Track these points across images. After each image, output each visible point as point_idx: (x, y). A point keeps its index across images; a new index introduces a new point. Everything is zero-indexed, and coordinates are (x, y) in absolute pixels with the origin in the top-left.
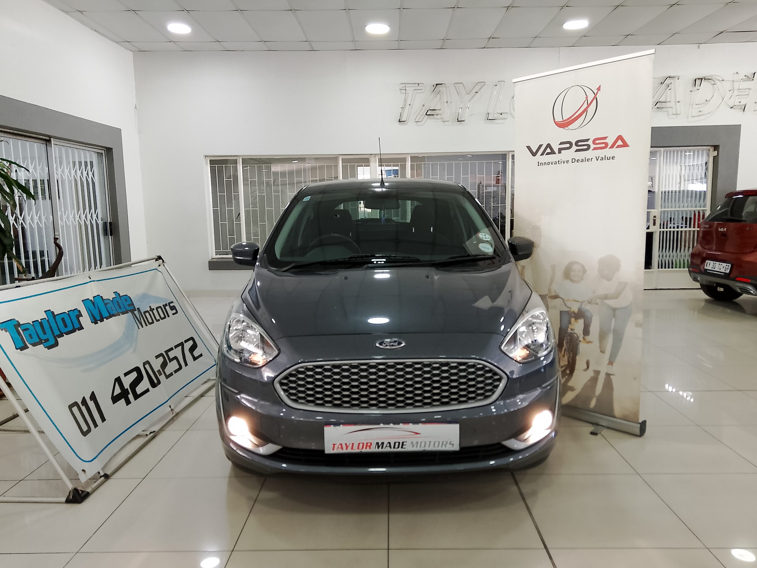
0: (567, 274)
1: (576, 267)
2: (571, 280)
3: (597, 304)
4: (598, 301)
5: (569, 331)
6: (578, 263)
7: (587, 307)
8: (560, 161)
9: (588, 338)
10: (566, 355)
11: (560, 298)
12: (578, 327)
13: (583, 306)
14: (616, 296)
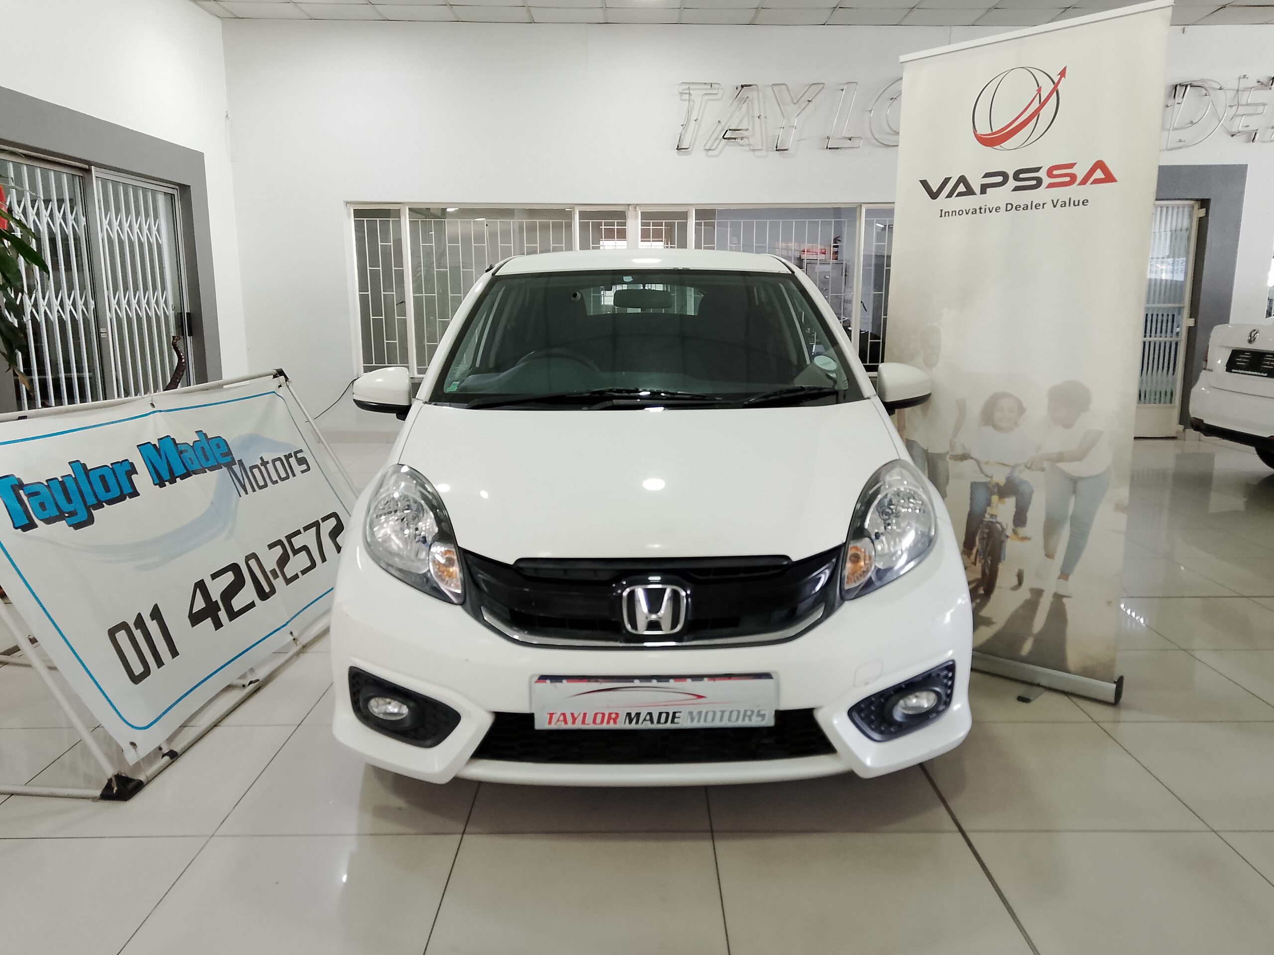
0: (988, 417)
1: (1005, 403)
3: (1042, 470)
4: (1046, 464)
5: (987, 517)
6: (1009, 395)
7: (1024, 475)
8: (983, 207)
9: (1023, 531)
10: (980, 562)
11: (973, 458)
12: (1004, 511)
13: (1016, 474)
14: (1079, 456)
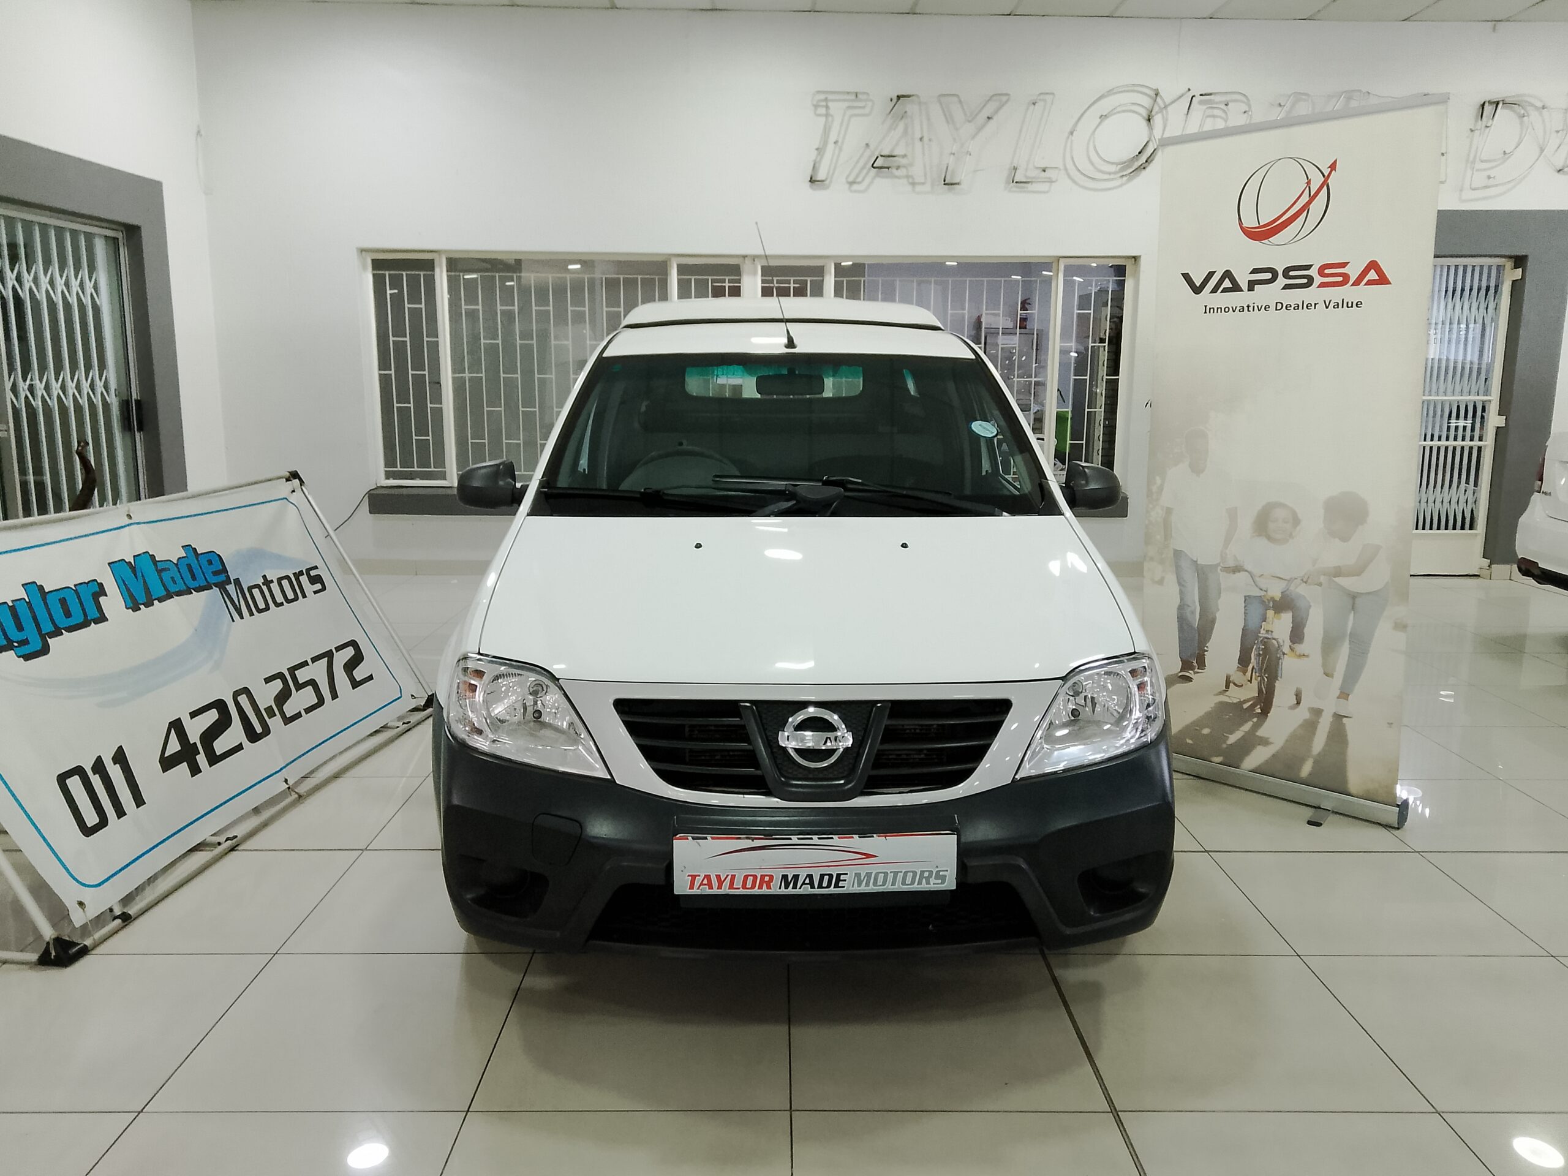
0: (1262, 526)
1: (1278, 514)
2: (1271, 539)
3: (1320, 584)
4: (1323, 579)
5: (1263, 633)
6: (1283, 505)
7: (1300, 590)
8: (1252, 305)
9: (1300, 648)
10: (1256, 679)
11: (1246, 571)
12: (1280, 627)
13: (1291, 587)
14: (1358, 570)
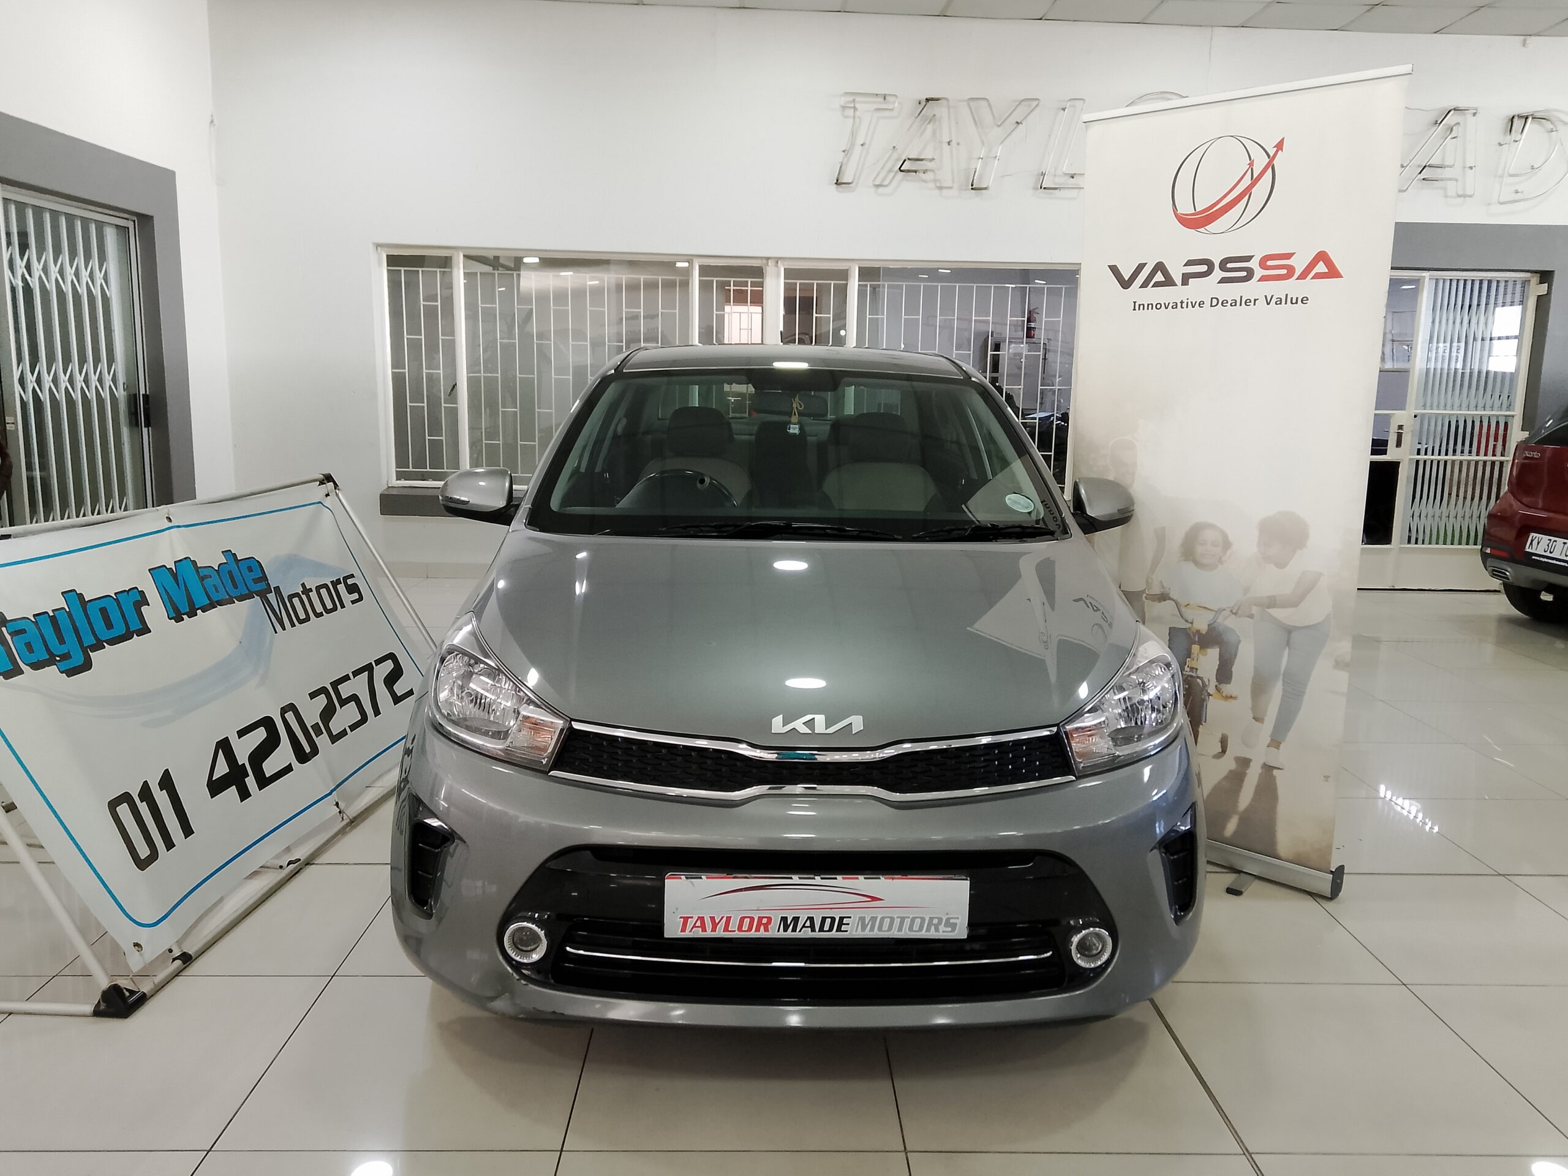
0: (1189, 550)
1: (1208, 535)
2: (1196, 563)
3: (1251, 616)
4: (1255, 610)
5: (1188, 672)
6: (1212, 526)
7: (1228, 622)
8: (1185, 301)
9: (1227, 689)
11: (1171, 599)
12: (1207, 663)
13: (1220, 620)
14: (1294, 602)
